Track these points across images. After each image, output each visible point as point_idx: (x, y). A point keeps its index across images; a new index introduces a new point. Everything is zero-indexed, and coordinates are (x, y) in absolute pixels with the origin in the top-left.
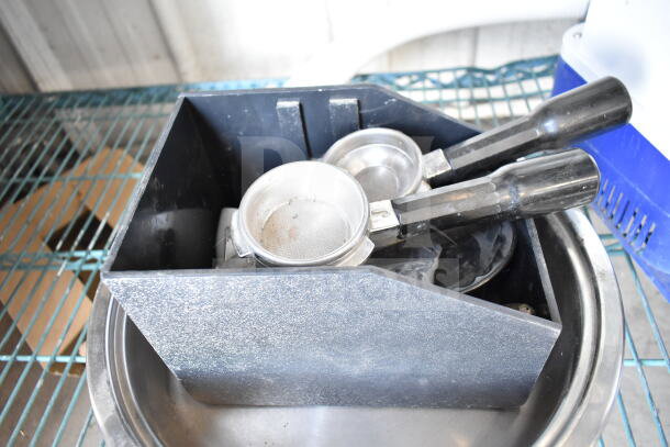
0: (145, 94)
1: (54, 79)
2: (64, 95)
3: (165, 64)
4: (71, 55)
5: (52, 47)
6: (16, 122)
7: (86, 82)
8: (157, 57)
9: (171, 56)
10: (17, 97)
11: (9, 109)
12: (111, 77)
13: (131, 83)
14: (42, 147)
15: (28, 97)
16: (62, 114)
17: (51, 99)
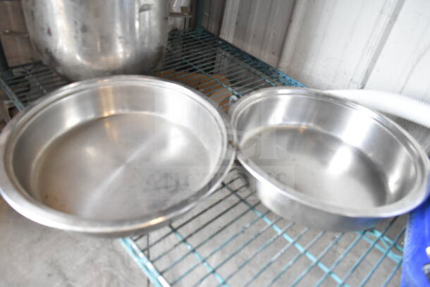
0: (256, 62)
1: (228, 35)
2: (226, 43)
3: (275, 58)
4: (241, 30)
5: (237, 23)
6: (201, 41)
7: (239, 44)
8: (273, 53)
9: (280, 55)
10: (209, 33)
11: (203, 35)
12: (250, 49)
13: (255, 54)
14: (202, 58)
15: (213, 35)
16: (219, 49)
17: (220, 42)
